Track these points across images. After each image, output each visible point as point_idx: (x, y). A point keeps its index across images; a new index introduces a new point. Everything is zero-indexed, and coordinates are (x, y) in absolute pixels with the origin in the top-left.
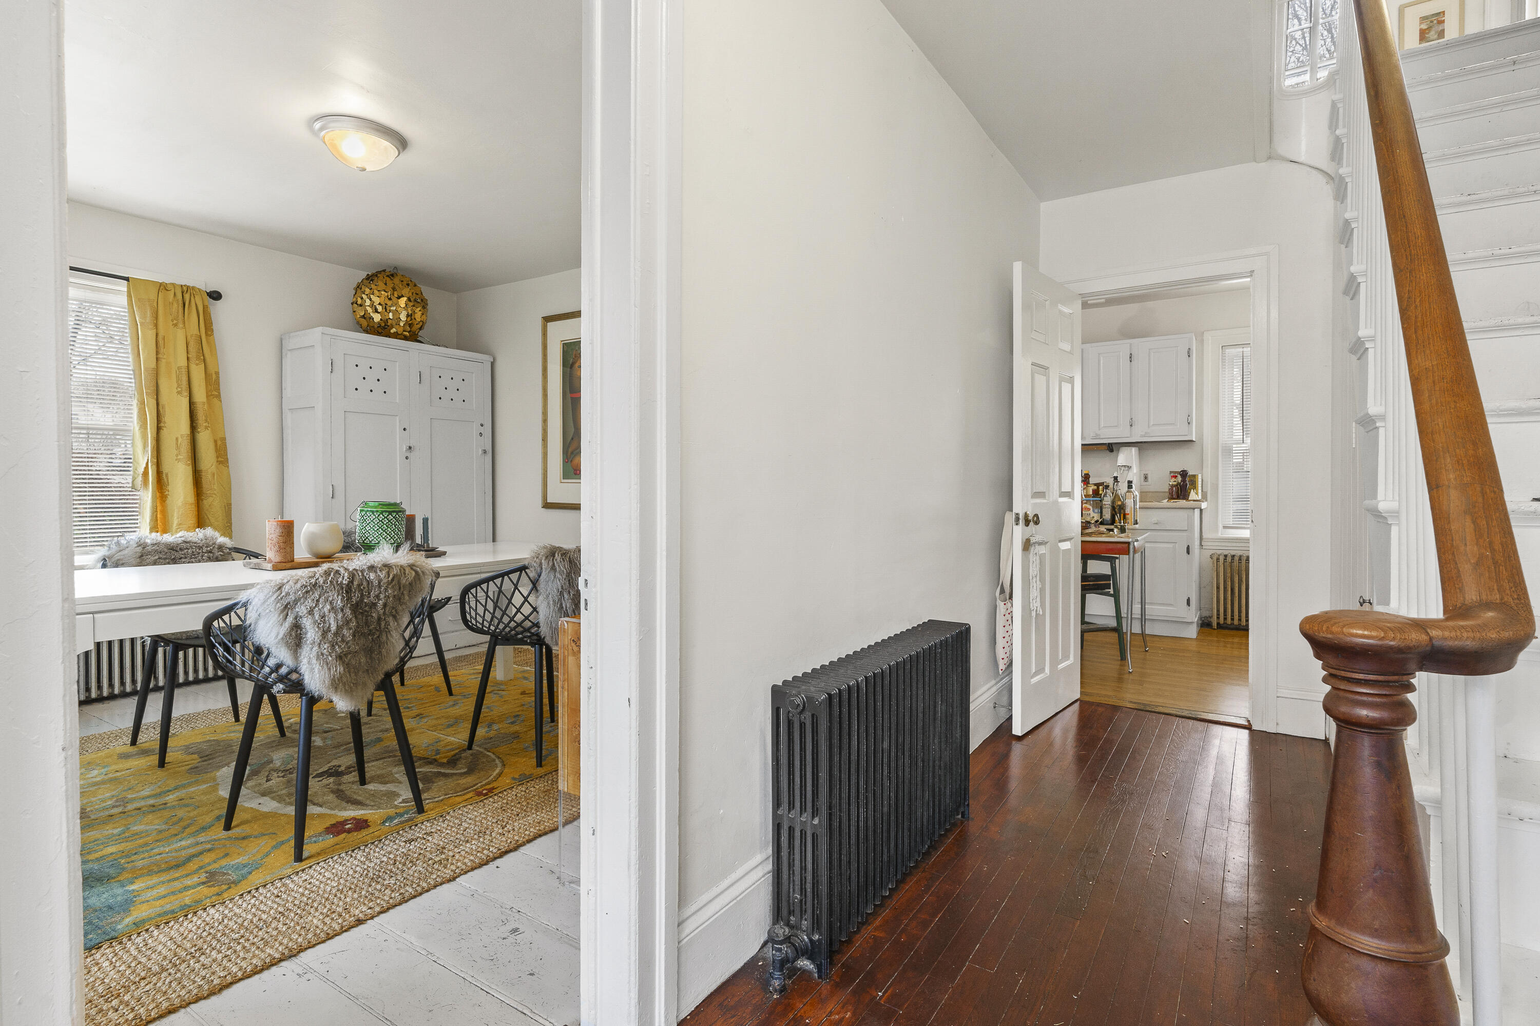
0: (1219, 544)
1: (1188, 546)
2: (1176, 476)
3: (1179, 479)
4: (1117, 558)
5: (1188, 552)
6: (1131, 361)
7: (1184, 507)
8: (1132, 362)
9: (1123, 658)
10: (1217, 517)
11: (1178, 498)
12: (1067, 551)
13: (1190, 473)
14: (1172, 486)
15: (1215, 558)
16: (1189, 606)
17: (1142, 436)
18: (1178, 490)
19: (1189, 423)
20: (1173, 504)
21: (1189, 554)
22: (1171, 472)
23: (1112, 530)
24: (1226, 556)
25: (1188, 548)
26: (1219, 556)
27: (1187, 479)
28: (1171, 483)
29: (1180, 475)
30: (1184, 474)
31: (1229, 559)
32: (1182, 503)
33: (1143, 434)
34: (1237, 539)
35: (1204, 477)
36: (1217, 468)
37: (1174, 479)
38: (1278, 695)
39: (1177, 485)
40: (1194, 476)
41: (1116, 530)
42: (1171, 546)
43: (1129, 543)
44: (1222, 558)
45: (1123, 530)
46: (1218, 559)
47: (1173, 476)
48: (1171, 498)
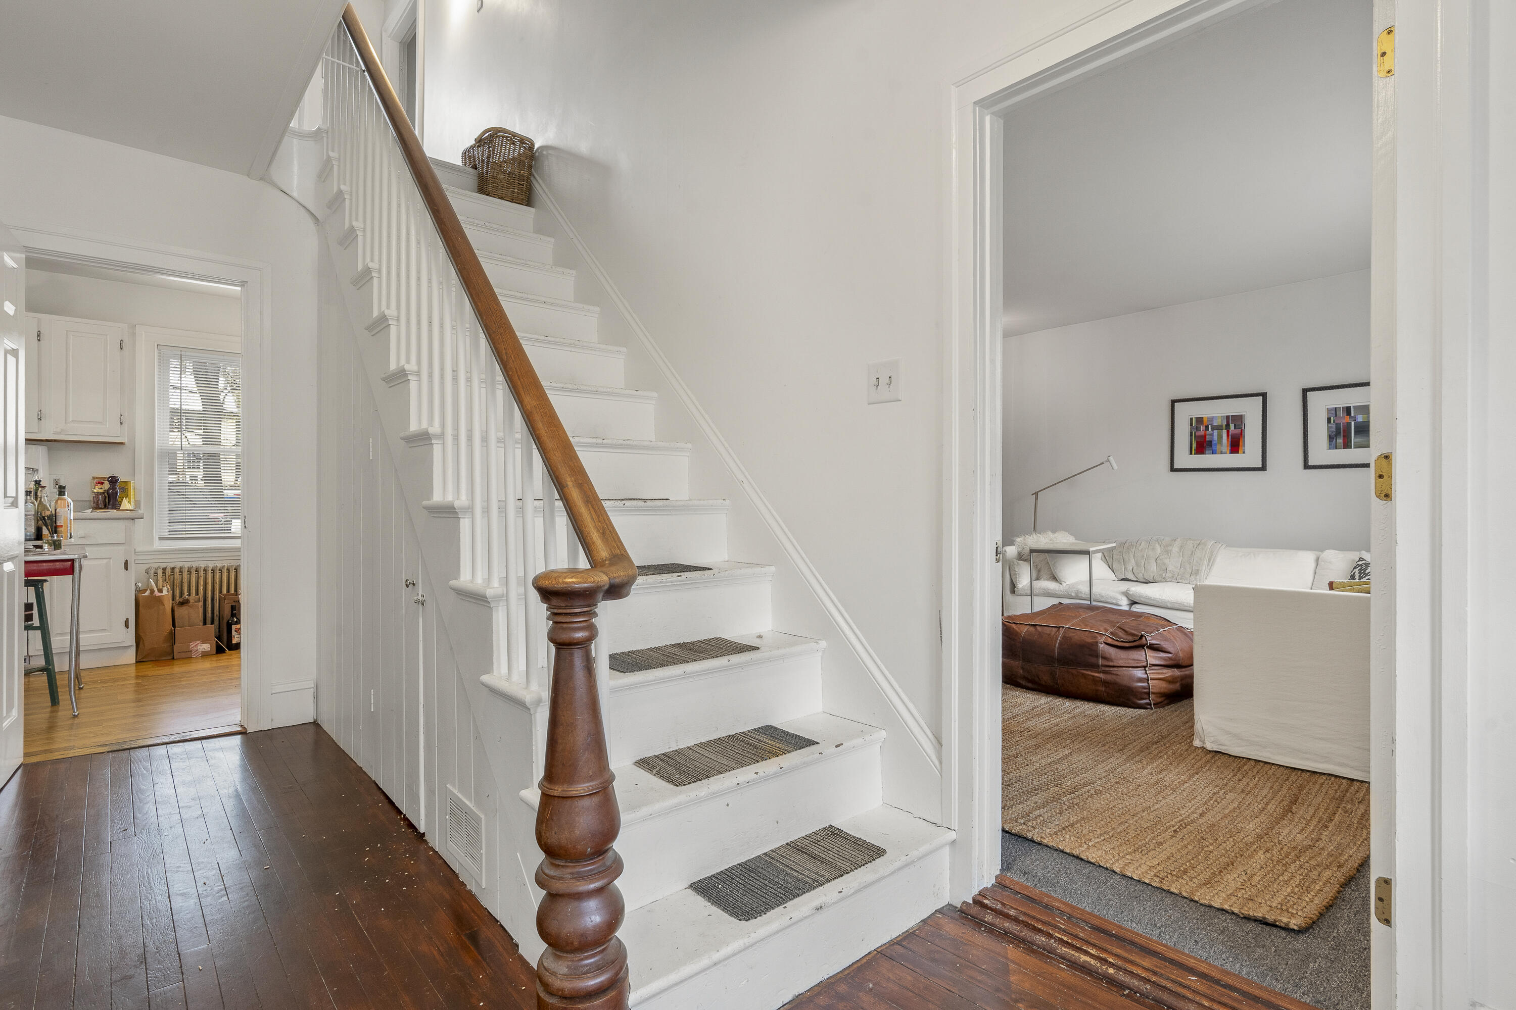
0: (152, 557)
1: (127, 561)
2: (103, 483)
3: (107, 485)
4: (46, 581)
5: (126, 568)
6: (39, 340)
7: (121, 517)
8: (42, 341)
9: (55, 701)
10: (153, 529)
11: (105, 507)
12: (11, 574)
13: (122, 479)
14: (98, 494)
15: (152, 572)
16: (128, 628)
17: (56, 433)
18: (105, 499)
19: (121, 424)
20: (100, 513)
21: (127, 569)
22: (94, 478)
23: (41, 547)
24: (164, 569)
25: (126, 563)
26: (157, 569)
27: (117, 486)
28: (95, 491)
29: (108, 481)
30: (113, 480)
31: (169, 572)
32: (112, 513)
33: (59, 430)
34: (176, 550)
35: (137, 484)
36: (152, 475)
37: (99, 486)
38: (273, 692)
39: (104, 493)
40: (126, 483)
41: (46, 547)
42: (105, 561)
43: (73, 561)
44: (160, 572)
45: (57, 545)
46: (156, 574)
47: (99, 483)
48: (97, 507)
